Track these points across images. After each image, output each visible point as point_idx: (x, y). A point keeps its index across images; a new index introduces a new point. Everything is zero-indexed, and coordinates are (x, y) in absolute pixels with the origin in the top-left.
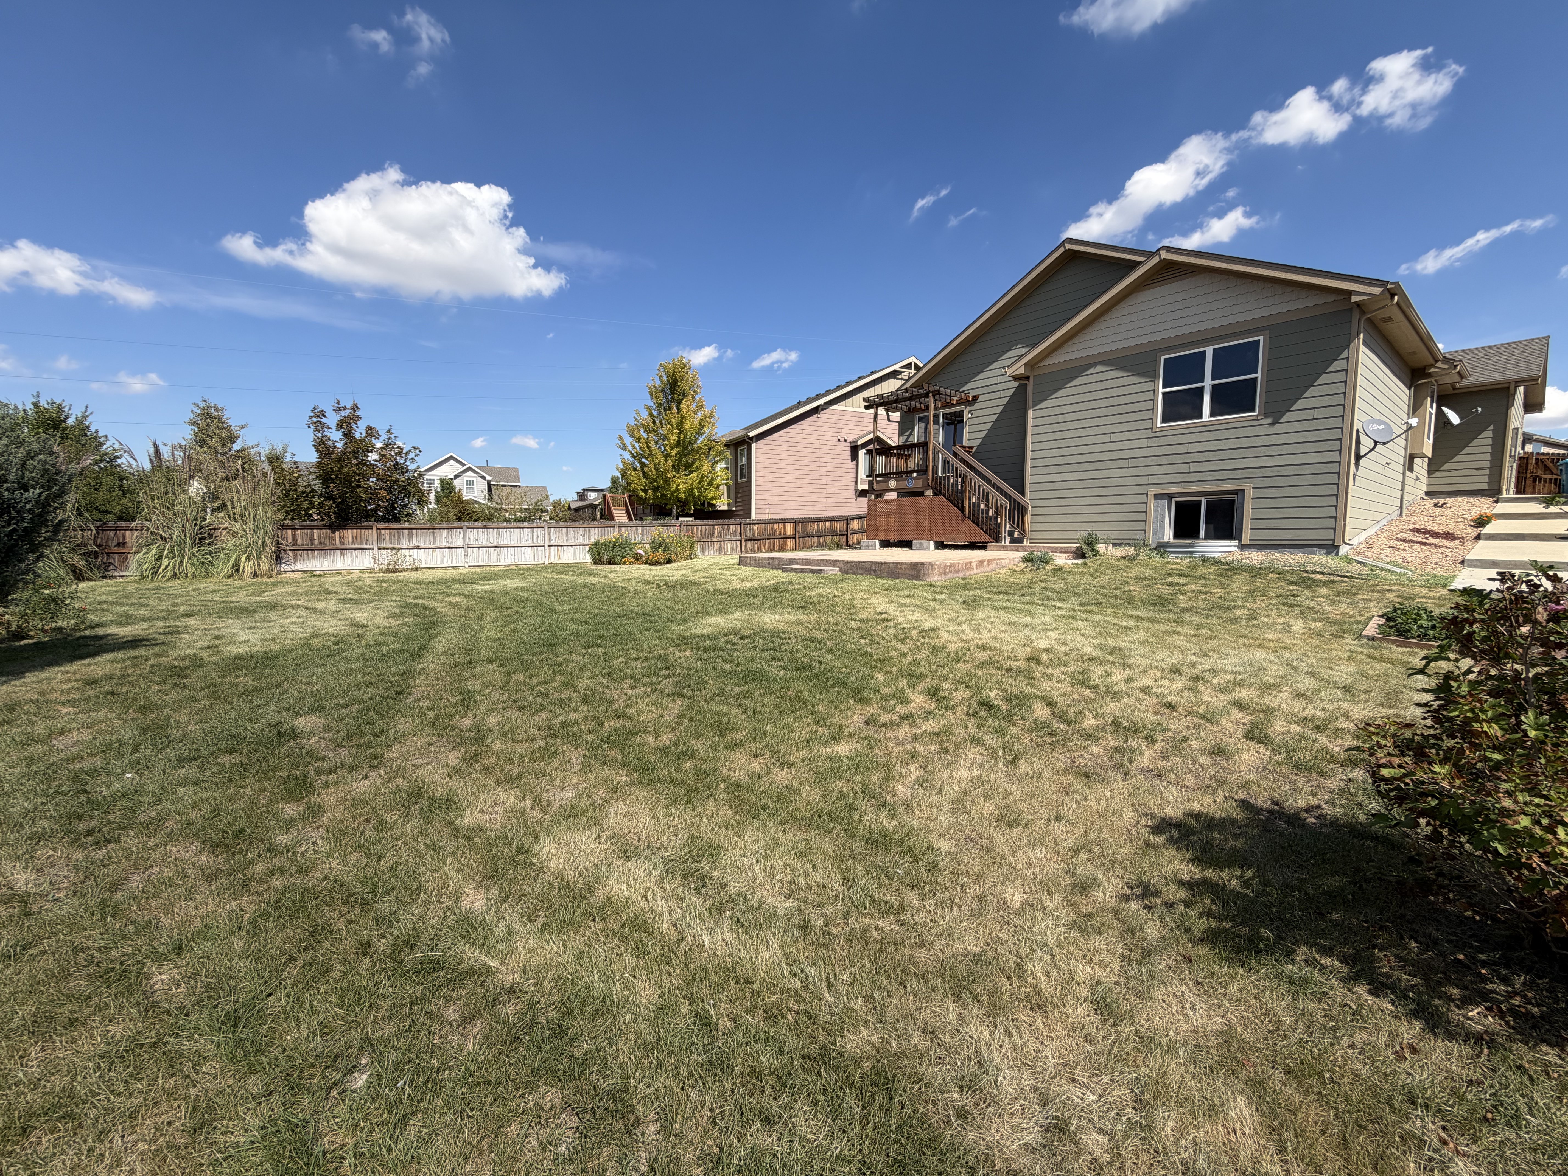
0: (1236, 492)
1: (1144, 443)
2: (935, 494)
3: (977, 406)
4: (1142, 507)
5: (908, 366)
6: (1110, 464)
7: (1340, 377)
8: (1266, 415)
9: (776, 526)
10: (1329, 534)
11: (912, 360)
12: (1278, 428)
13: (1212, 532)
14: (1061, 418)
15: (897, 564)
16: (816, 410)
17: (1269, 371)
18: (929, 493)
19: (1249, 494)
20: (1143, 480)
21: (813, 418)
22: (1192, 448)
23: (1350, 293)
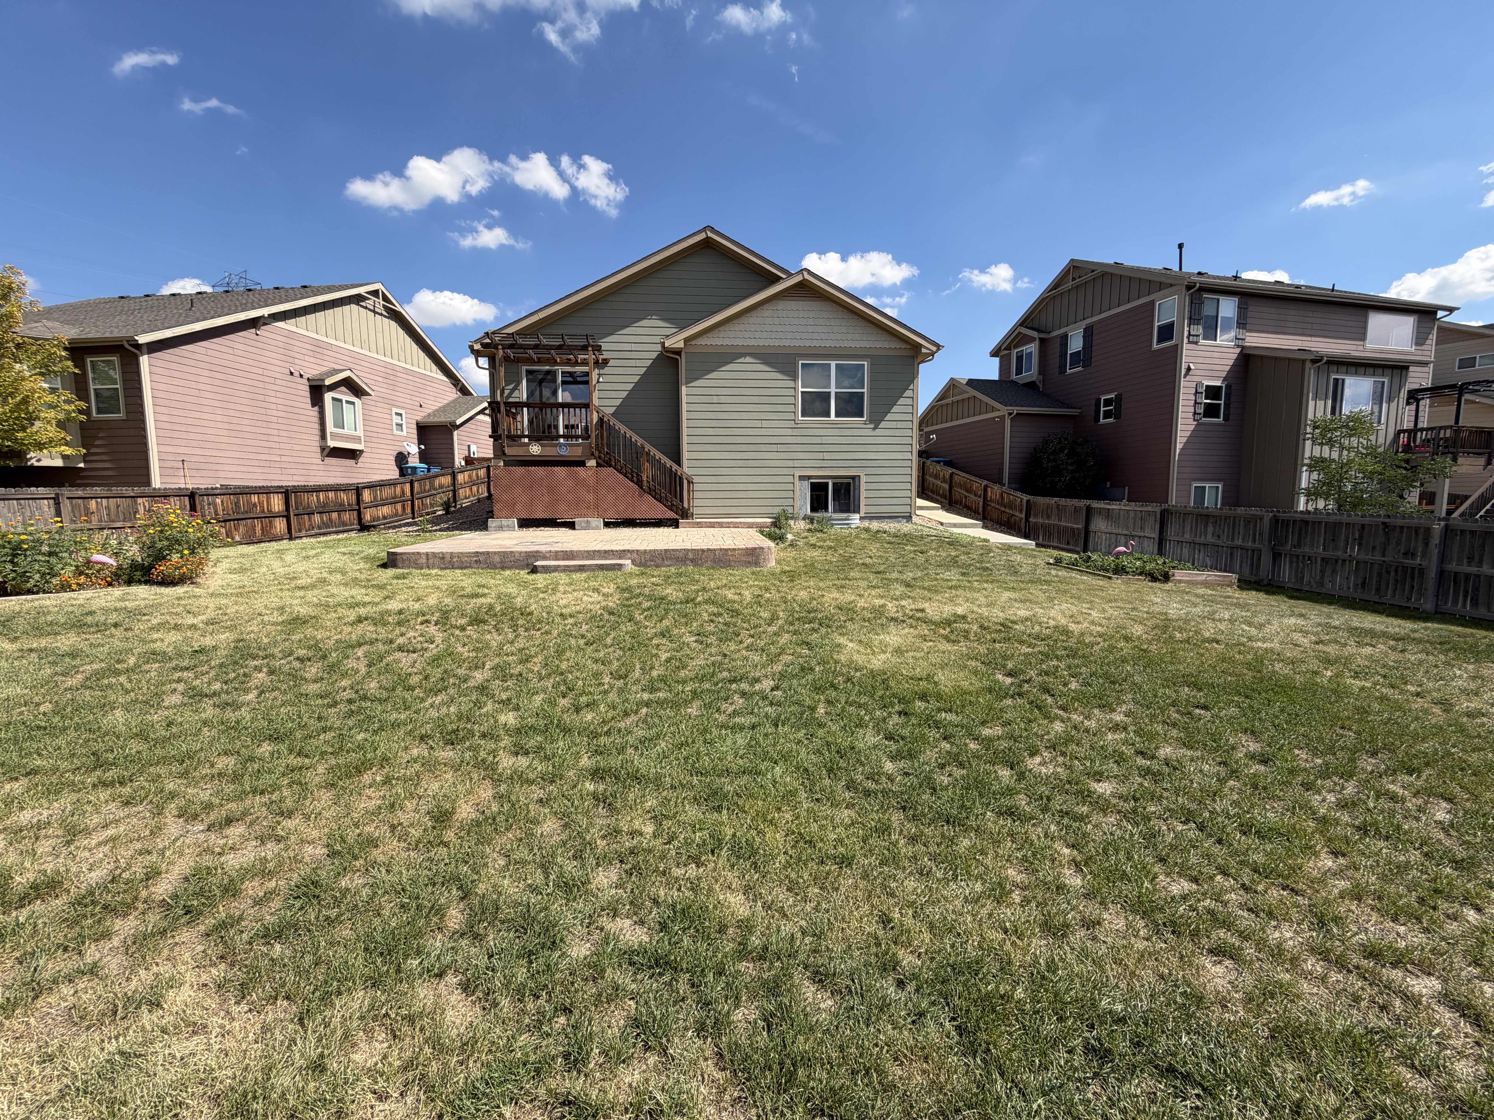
0: (853, 478)
1: (789, 432)
2: (599, 465)
3: (606, 370)
4: (791, 487)
5: (375, 293)
6: (762, 448)
7: (909, 401)
8: (871, 422)
9: (255, 499)
10: (907, 509)
11: (377, 286)
12: (878, 432)
13: (837, 507)
14: (715, 399)
15: (727, 550)
16: (254, 323)
17: (871, 389)
18: (592, 463)
19: (863, 479)
20: (790, 463)
21: (250, 333)
22: (825, 440)
23: (921, 345)
